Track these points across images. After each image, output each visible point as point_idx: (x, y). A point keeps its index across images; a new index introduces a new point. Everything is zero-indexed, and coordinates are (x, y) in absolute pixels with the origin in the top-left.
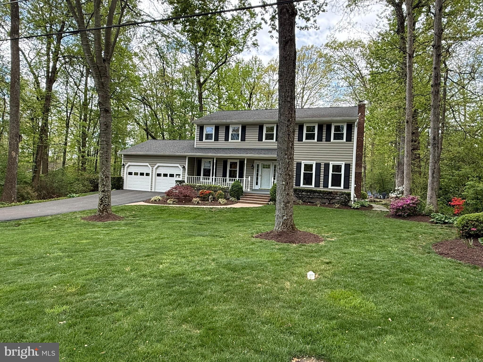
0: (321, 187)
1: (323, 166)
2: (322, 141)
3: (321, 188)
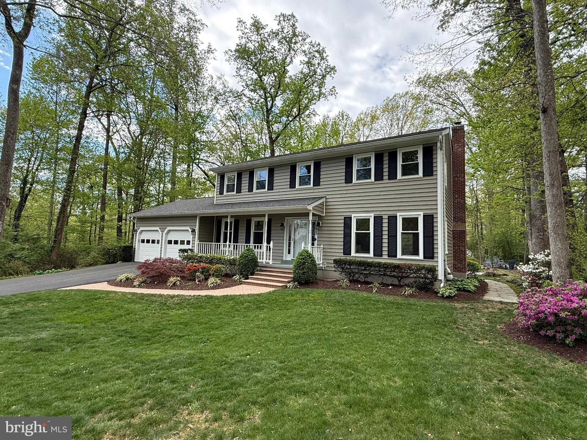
0: (384, 257)
1: (385, 221)
2: (382, 180)
3: (385, 259)
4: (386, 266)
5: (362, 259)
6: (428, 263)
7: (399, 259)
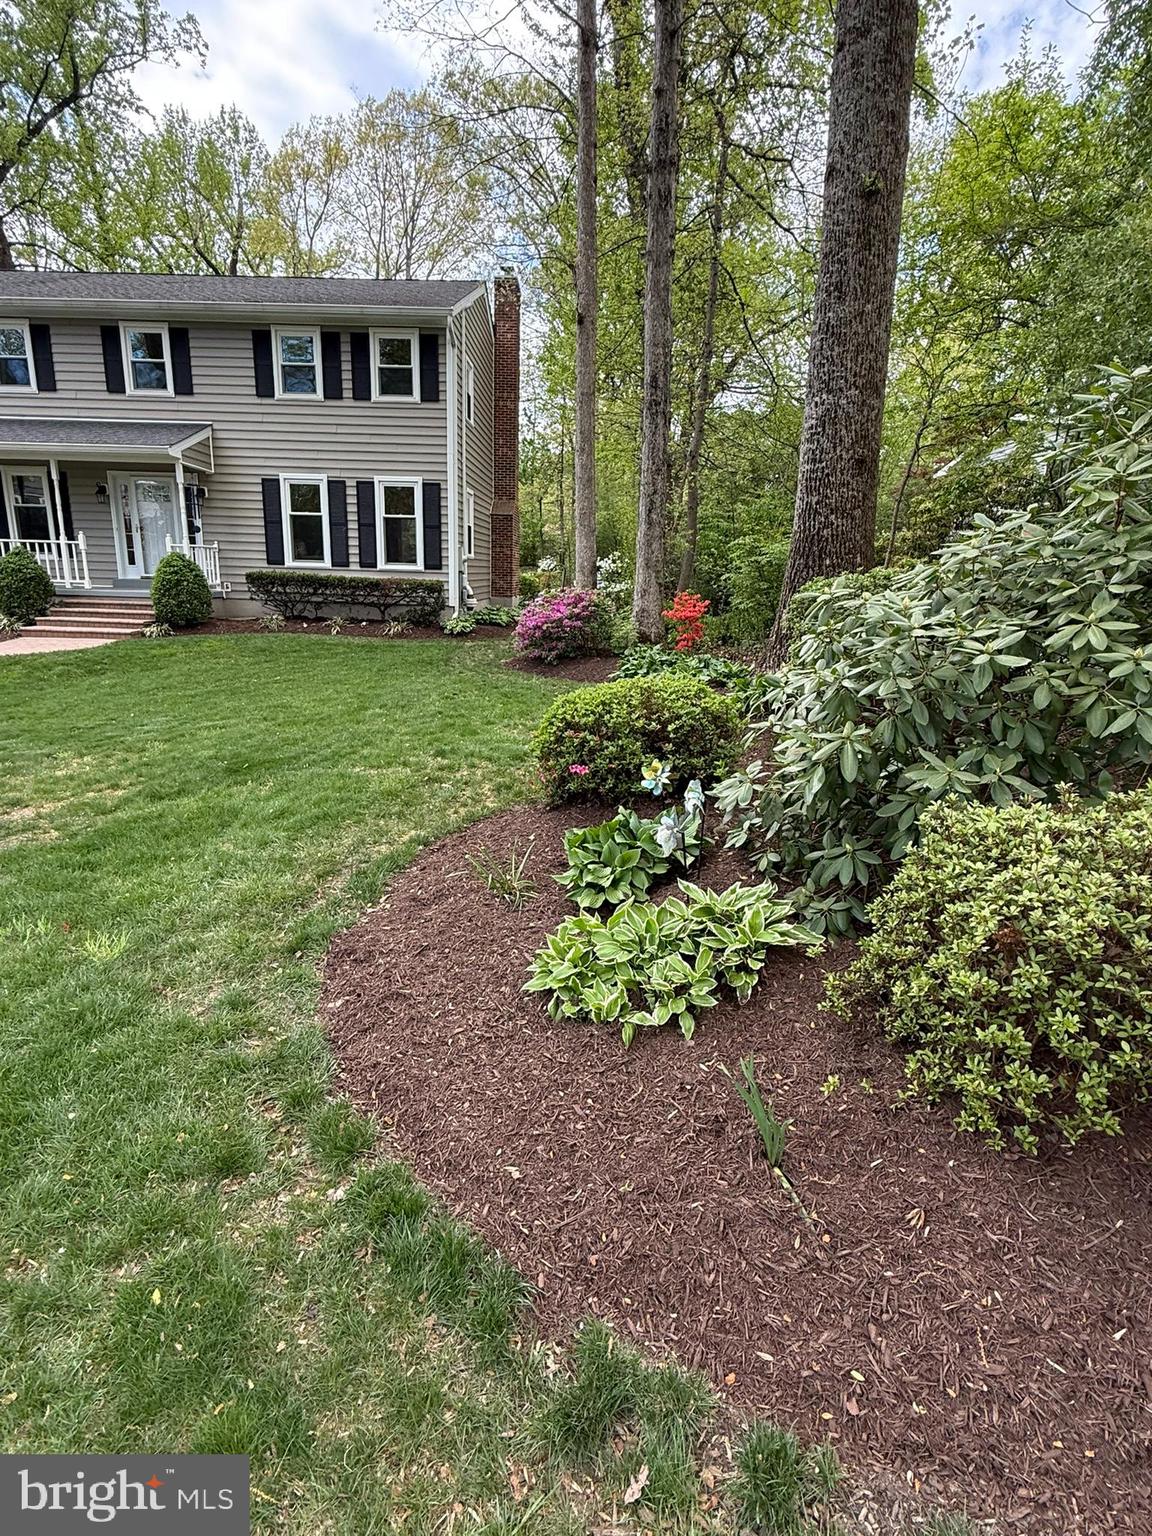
0: (352, 567)
1: (351, 491)
2: (340, 398)
3: (354, 572)
4: (355, 585)
5: (307, 572)
6: (431, 577)
7: (380, 571)
